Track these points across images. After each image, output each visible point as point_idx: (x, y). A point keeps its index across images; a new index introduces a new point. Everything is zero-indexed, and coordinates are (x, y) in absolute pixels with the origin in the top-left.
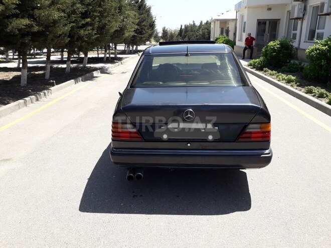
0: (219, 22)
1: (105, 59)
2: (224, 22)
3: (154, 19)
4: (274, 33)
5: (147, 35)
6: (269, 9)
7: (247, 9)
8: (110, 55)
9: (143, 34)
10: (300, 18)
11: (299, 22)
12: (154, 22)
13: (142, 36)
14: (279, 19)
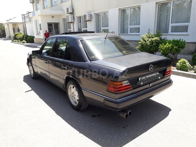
0: (11, 24)
2: (14, 24)
4: (57, 30)
6: (53, 17)
7: (40, 16)
10: (71, 22)
11: (72, 25)
14: (59, 23)
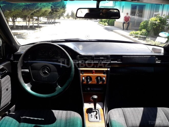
1: (29, 27)
3: (65, 4)
5: (60, 13)
8: (33, 24)
9: (58, 12)
12: (65, 5)
13: (57, 13)
